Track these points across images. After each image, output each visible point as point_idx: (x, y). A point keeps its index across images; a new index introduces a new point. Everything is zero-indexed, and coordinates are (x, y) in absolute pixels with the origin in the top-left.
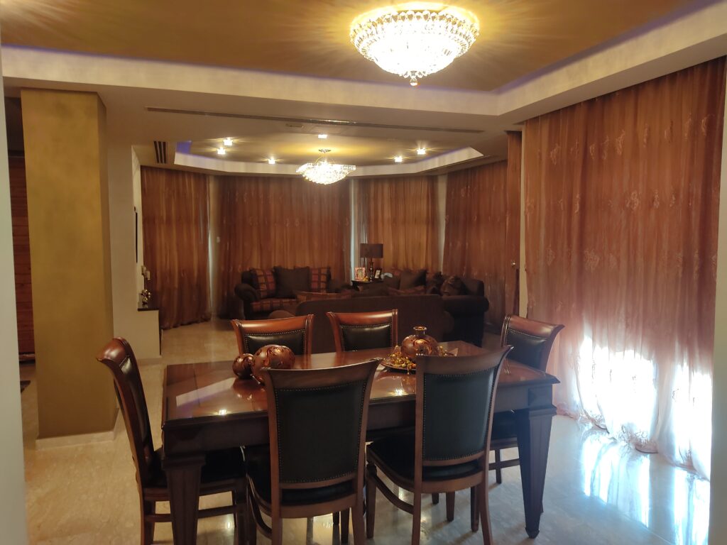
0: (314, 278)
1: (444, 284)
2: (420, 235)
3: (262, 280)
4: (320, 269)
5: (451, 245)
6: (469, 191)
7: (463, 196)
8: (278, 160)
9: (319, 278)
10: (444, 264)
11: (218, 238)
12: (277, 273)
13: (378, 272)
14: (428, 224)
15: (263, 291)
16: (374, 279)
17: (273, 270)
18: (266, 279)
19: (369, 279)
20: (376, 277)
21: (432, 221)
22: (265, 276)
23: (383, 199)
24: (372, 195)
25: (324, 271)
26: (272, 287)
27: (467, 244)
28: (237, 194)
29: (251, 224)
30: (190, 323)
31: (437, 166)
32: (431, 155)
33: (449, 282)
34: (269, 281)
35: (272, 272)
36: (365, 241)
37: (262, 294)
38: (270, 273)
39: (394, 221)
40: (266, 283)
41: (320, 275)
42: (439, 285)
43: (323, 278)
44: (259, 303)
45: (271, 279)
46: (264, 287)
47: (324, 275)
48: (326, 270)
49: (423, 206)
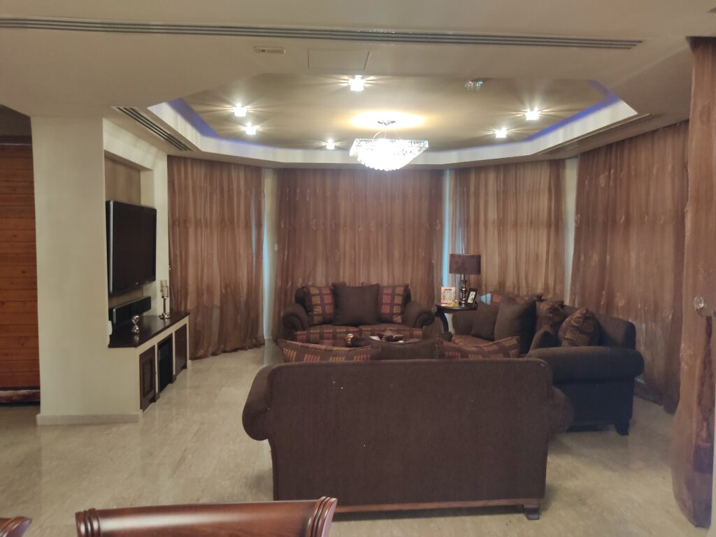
0: (386, 299)
1: (564, 324)
2: (539, 242)
3: (316, 300)
4: (394, 287)
5: (582, 258)
6: (612, 177)
7: (603, 185)
8: (338, 144)
9: (393, 299)
10: (573, 284)
11: (276, 245)
12: (337, 291)
13: (472, 295)
14: (549, 226)
15: (316, 315)
16: (466, 303)
17: (332, 288)
18: (322, 299)
19: (460, 304)
20: (470, 301)
21: (556, 223)
22: (321, 295)
23: (486, 193)
24: (472, 189)
25: (400, 290)
26: (329, 309)
27: (608, 257)
28: (298, 190)
29: (315, 228)
30: (235, 350)
31: (561, 141)
32: (551, 125)
33: (572, 322)
34: (326, 302)
35: (331, 290)
36: (460, 251)
37: (317, 319)
38: (329, 292)
39: (501, 223)
40: (322, 305)
41: (393, 295)
42: (557, 325)
43: (398, 300)
44: (305, 332)
45: (328, 299)
46: (318, 310)
47: (399, 295)
48: (402, 289)
49: (543, 204)
